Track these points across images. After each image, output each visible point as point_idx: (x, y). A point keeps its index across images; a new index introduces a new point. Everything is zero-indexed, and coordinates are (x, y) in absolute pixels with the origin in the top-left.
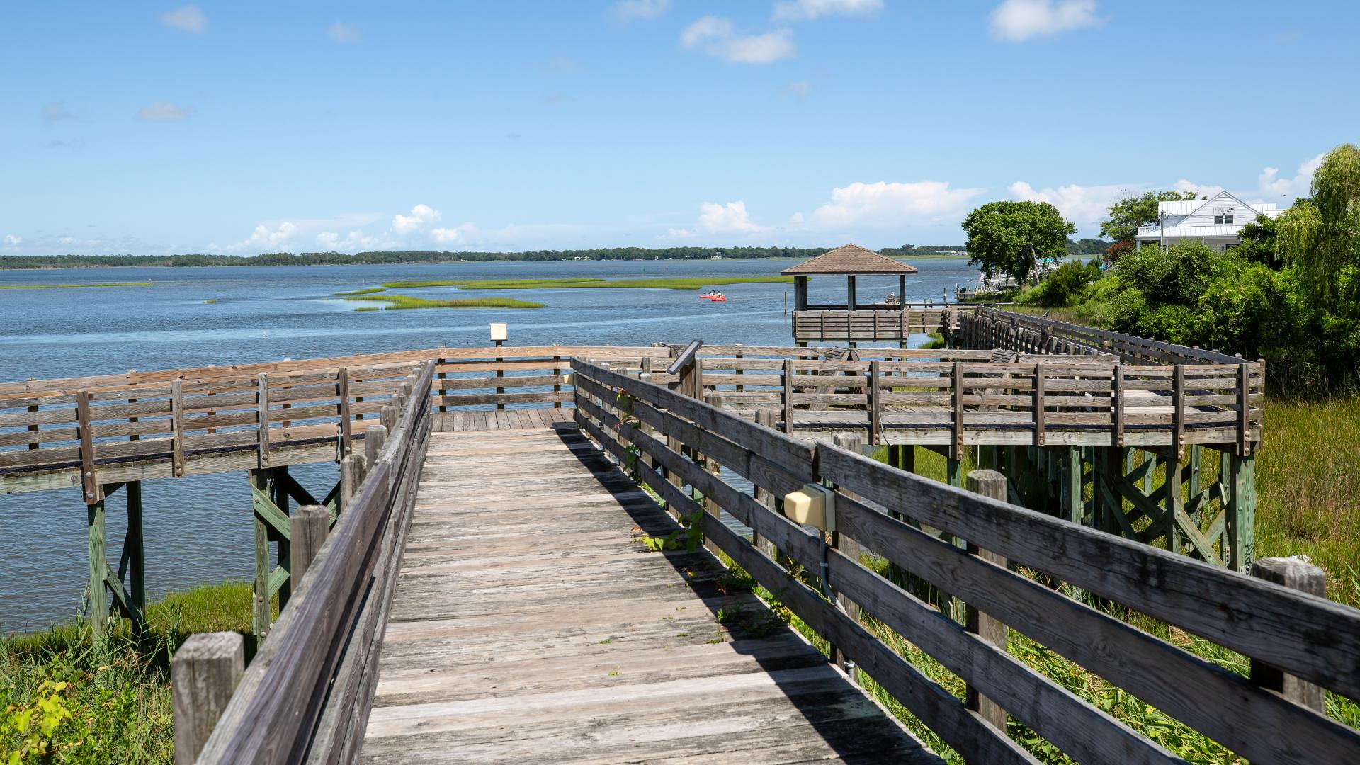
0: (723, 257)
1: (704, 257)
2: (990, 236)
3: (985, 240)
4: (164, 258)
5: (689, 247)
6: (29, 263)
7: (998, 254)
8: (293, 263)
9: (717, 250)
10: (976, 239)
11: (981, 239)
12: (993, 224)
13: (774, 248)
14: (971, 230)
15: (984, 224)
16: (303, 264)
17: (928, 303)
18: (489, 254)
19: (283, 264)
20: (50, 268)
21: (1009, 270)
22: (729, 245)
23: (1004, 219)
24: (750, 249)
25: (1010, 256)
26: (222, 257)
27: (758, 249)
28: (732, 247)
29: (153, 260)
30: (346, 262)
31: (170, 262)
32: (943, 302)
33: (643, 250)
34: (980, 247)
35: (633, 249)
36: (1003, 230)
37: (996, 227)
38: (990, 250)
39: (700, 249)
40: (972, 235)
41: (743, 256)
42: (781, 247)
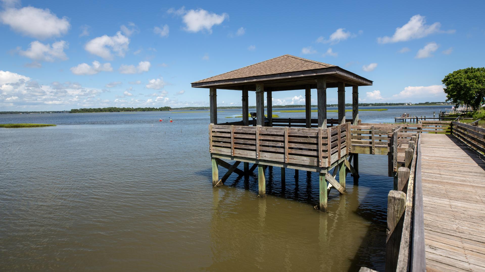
0: (372, 105)
1: (367, 106)
2: (458, 84)
3: (456, 86)
5: (363, 103)
6: (225, 108)
7: (463, 94)
9: (371, 104)
10: (450, 86)
11: (453, 86)
12: (461, 78)
13: (387, 103)
14: (447, 83)
15: (455, 79)
17: (423, 117)
18: (314, 105)
20: (228, 109)
21: (468, 103)
22: (374, 103)
23: (468, 76)
24: (380, 104)
25: (472, 94)
27: (382, 103)
28: (375, 103)
32: (433, 117)
33: (351, 104)
34: (452, 90)
35: (348, 104)
36: (468, 81)
37: (463, 80)
38: (459, 92)
39: (366, 104)
40: (448, 85)
41: (378, 105)
42: (389, 103)
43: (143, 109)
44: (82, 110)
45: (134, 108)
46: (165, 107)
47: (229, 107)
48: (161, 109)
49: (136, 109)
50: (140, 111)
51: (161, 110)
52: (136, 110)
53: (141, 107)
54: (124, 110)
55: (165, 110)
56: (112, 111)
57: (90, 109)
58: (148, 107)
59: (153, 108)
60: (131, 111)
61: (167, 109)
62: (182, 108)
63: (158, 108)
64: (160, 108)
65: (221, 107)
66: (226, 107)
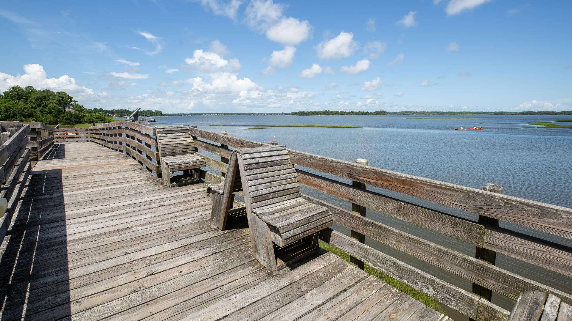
4: (492, 112)
8: (534, 114)
16: (538, 114)
19: (531, 114)
26: (510, 112)
29: (489, 113)
30: (555, 114)
31: (493, 114)
43: (356, 112)
44: (301, 112)
45: (347, 111)
46: (381, 111)
47: (461, 113)
48: (376, 113)
49: (350, 112)
50: (354, 115)
51: (376, 115)
52: (349, 114)
53: (355, 111)
54: (337, 113)
55: (381, 115)
56: (327, 115)
57: (308, 112)
58: (361, 111)
59: (367, 112)
60: (344, 115)
61: (383, 113)
62: (397, 112)
63: (373, 112)
64: (374, 113)
65: (448, 112)
66: (456, 112)
